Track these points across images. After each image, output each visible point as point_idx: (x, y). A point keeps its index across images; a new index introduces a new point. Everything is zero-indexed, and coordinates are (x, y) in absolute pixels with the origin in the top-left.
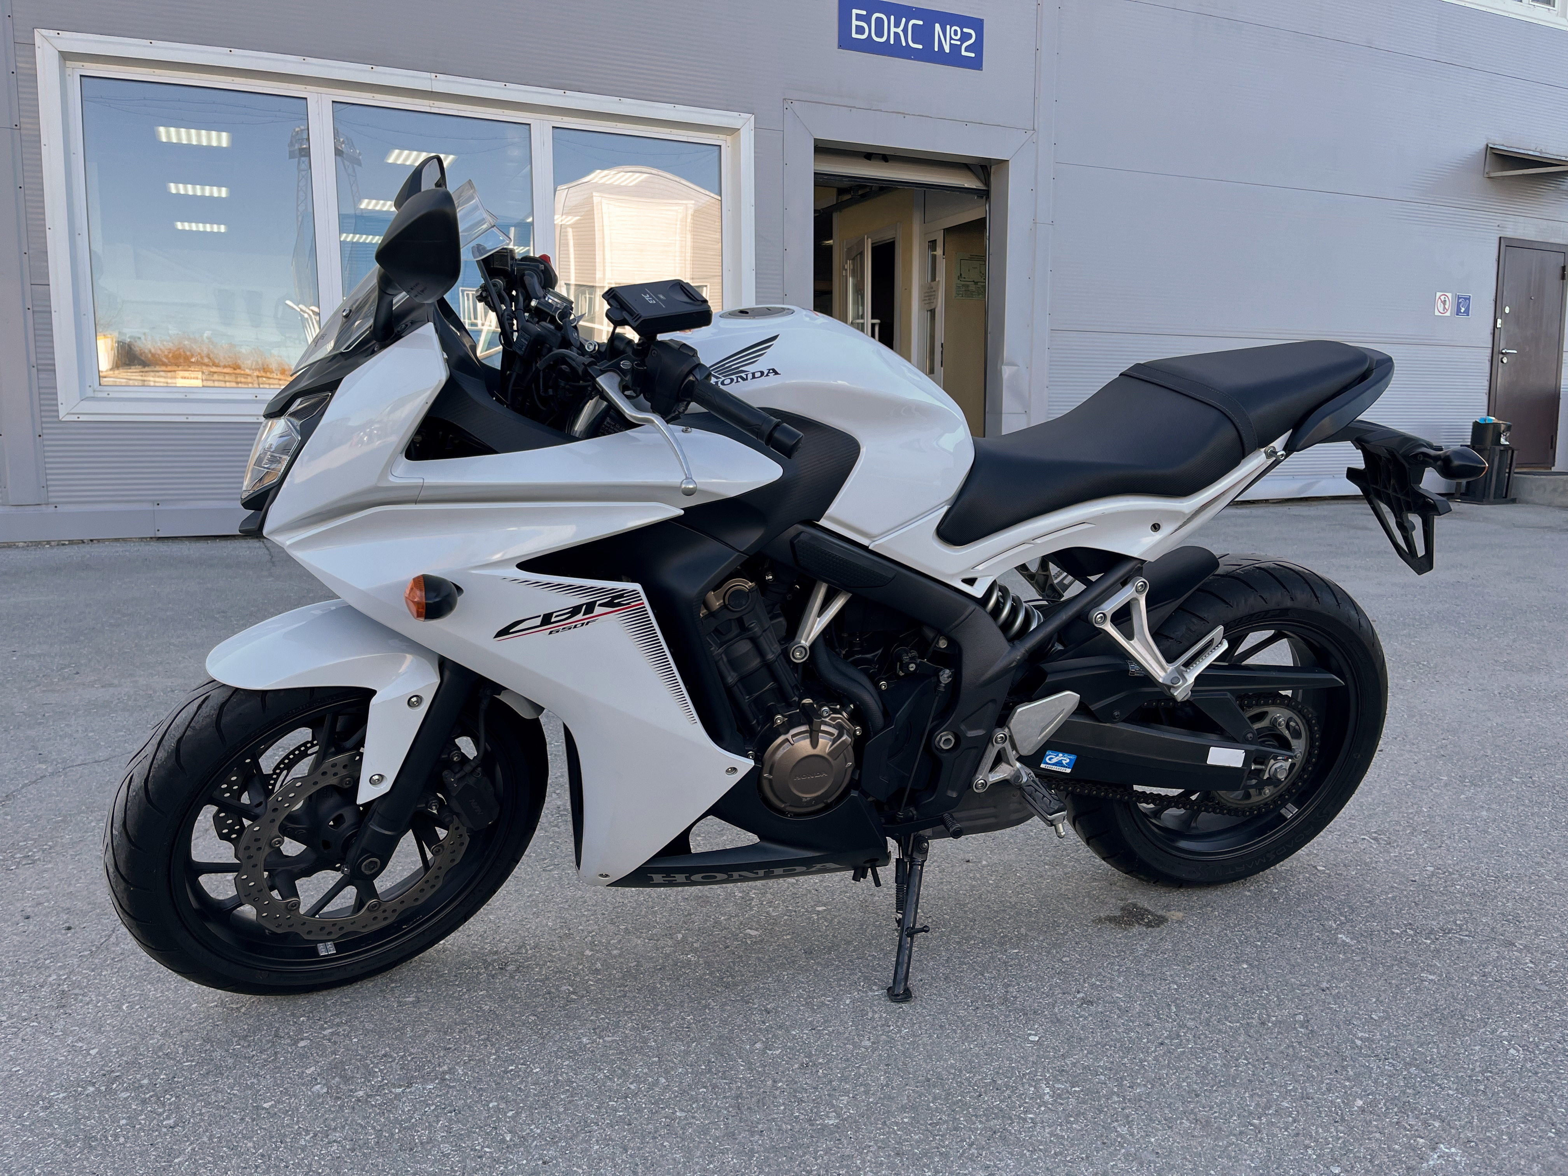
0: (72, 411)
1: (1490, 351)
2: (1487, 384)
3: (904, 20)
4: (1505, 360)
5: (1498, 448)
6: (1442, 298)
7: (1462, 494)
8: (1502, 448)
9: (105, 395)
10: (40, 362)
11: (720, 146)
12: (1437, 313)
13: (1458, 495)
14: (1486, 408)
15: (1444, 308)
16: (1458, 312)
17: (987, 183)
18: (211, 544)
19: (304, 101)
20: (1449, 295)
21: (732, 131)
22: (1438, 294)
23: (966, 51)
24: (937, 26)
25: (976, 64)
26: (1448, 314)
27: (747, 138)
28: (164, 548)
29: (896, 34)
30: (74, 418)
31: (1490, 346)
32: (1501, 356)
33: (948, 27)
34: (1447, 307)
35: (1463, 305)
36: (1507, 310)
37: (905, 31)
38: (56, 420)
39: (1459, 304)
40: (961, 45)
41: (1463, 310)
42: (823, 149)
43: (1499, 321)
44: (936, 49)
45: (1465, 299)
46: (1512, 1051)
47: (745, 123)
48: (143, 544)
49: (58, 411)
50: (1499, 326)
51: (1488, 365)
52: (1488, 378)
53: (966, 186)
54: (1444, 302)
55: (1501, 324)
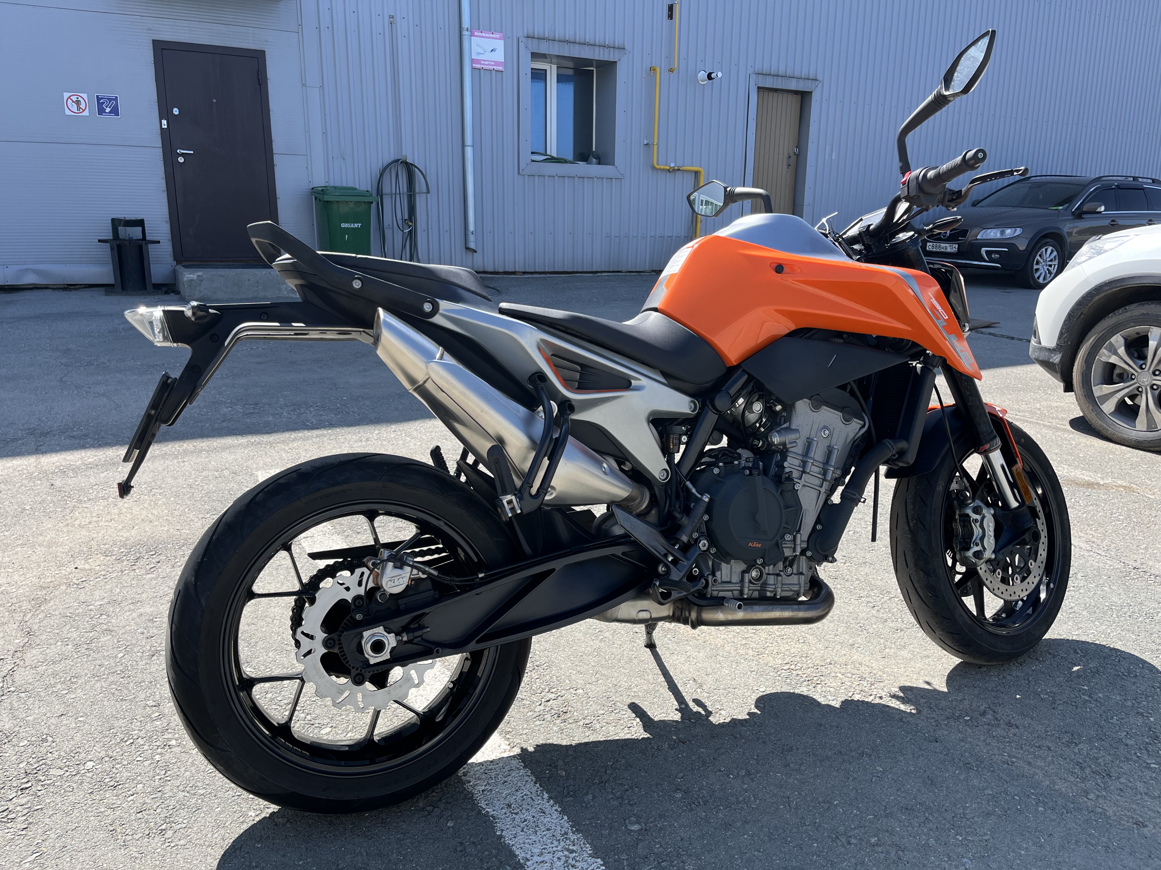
1: (161, 151)
2: (162, 182)
6: (74, 98)
12: (68, 112)
15: (79, 108)
16: (101, 111)
20: (85, 96)
22: (66, 95)
26: (86, 113)
31: (161, 146)
32: (176, 156)
34: (83, 106)
35: (106, 106)
36: (177, 113)
39: (100, 105)
41: (108, 110)
45: (110, 100)
54: (78, 103)
55: (168, 125)
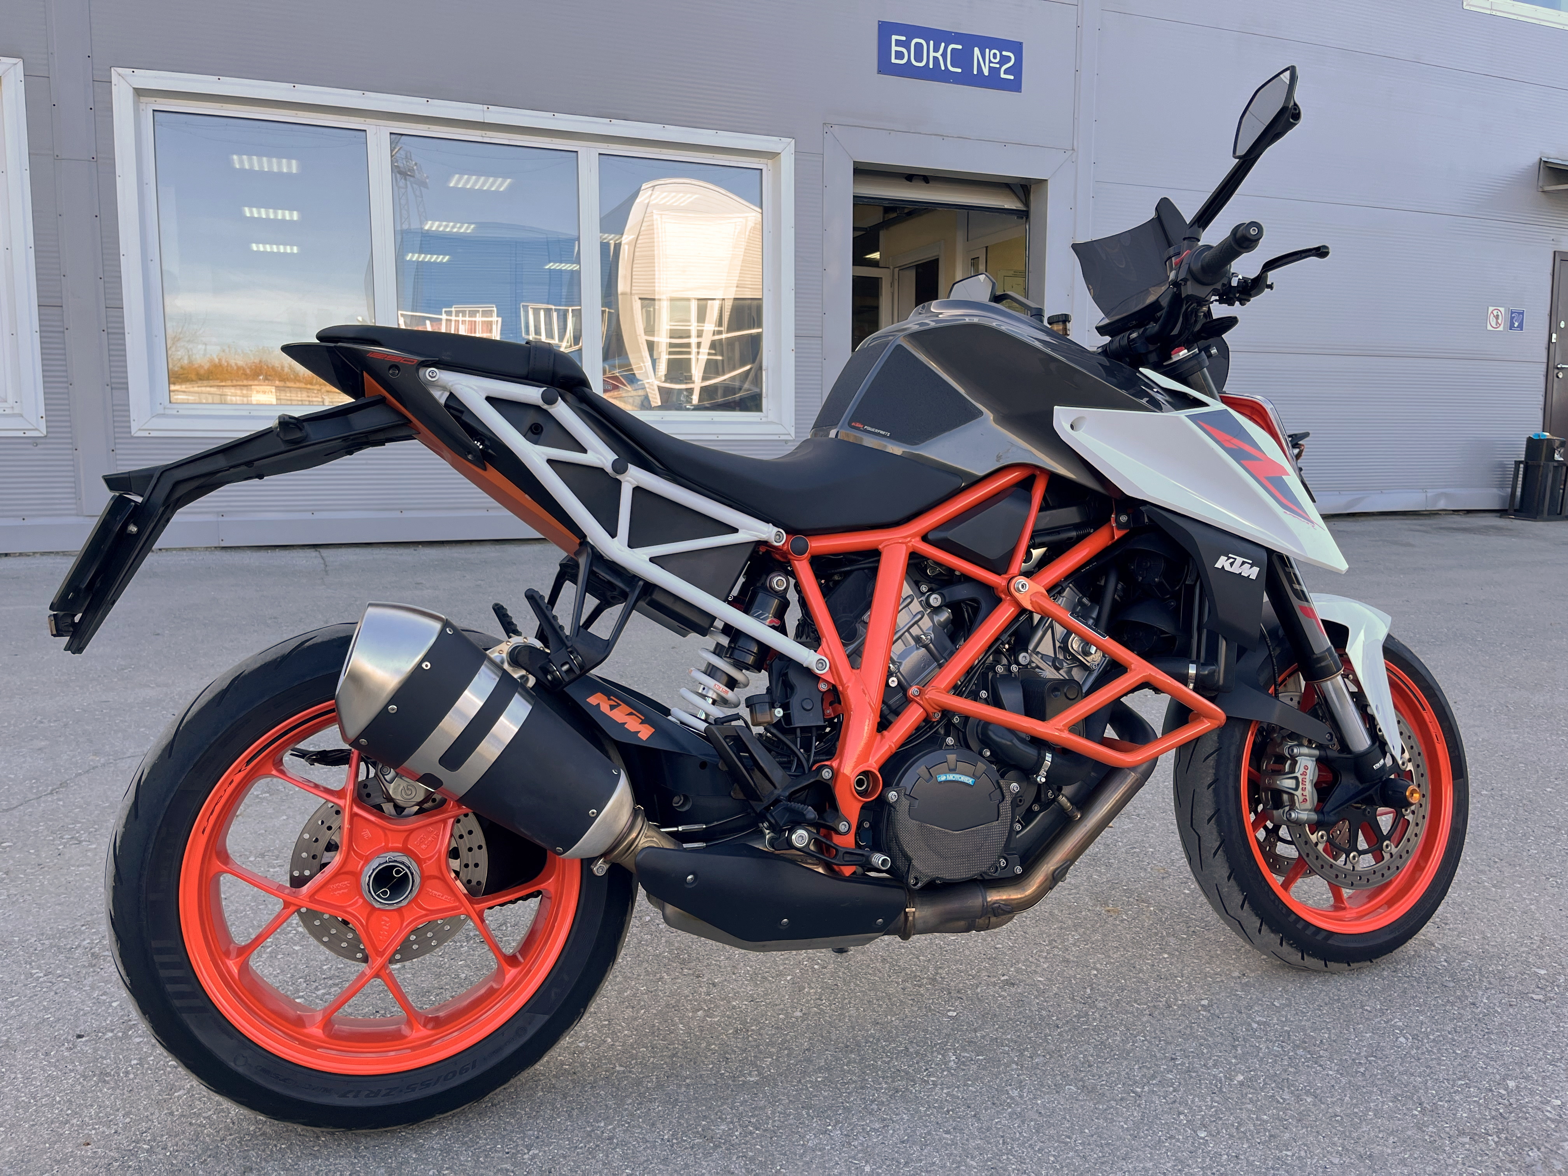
0: (144, 427)
1: (1545, 366)
2: (1542, 399)
3: (943, 45)
4: (1560, 376)
5: (1552, 464)
6: (1495, 313)
7: (1515, 510)
8: (1556, 464)
9: (175, 412)
10: (113, 380)
11: (761, 170)
12: (1489, 328)
13: (1512, 512)
14: (1541, 423)
15: (1497, 323)
16: (1512, 327)
17: (1027, 203)
18: (270, 553)
19: (364, 133)
21: (773, 155)
22: (1491, 309)
23: (1005, 73)
24: (976, 50)
25: (1015, 86)
26: (1501, 328)
27: (787, 162)
28: (227, 557)
29: (936, 59)
30: (146, 434)
31: (1545, 360)
32: (1556, 371)
33: (987, 50)
34: (1500, 321)
35: (1516, 320)
36: (1562, 325)
37: (944, 55)
38: (128, 435)
39: (1512, 318)
40: (1000, 68)
41: (1516, 324)
42: (862, 171)
43: (1554, 336)
44: (975, 73)
45: (1519, 313)
46: (1402, 1039)
47: (785, 147)
48: (207, 553)
49: (130, 427)
50: (1554, 341)
51: (1542, 380)
52: (1543, 393)
53: (1006, 207)
54: (1497, 317)
55: (1556, 339)
